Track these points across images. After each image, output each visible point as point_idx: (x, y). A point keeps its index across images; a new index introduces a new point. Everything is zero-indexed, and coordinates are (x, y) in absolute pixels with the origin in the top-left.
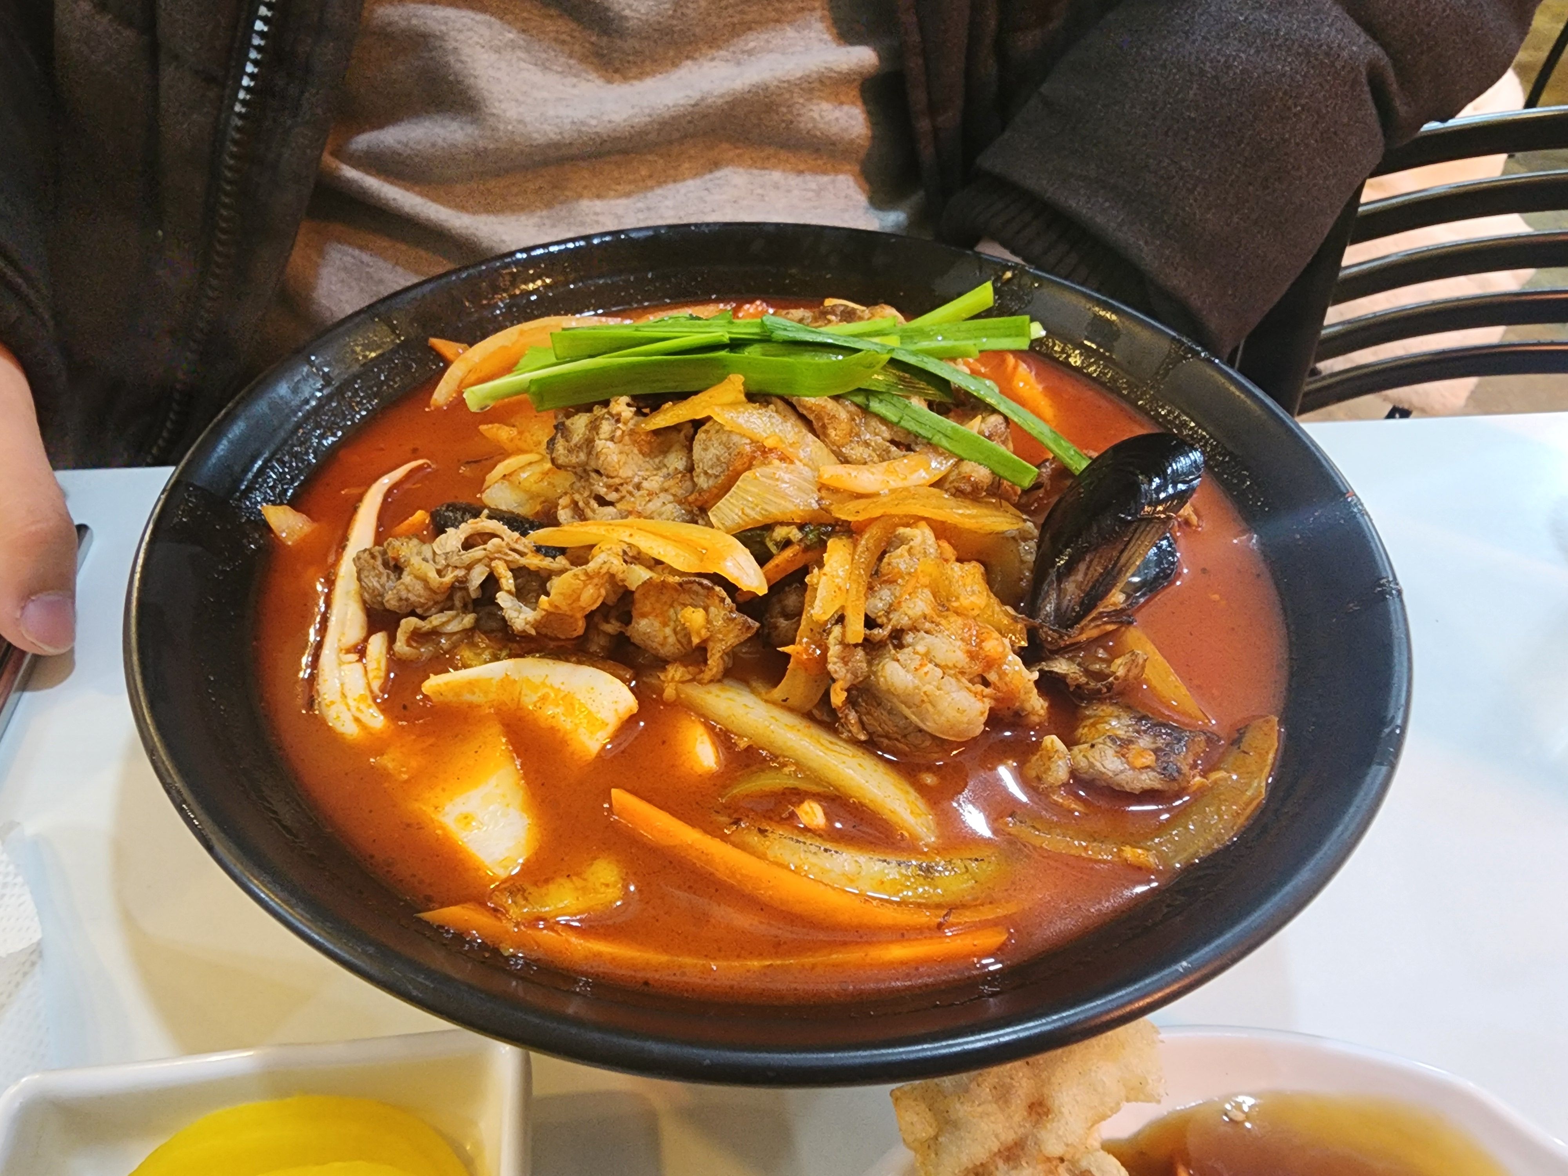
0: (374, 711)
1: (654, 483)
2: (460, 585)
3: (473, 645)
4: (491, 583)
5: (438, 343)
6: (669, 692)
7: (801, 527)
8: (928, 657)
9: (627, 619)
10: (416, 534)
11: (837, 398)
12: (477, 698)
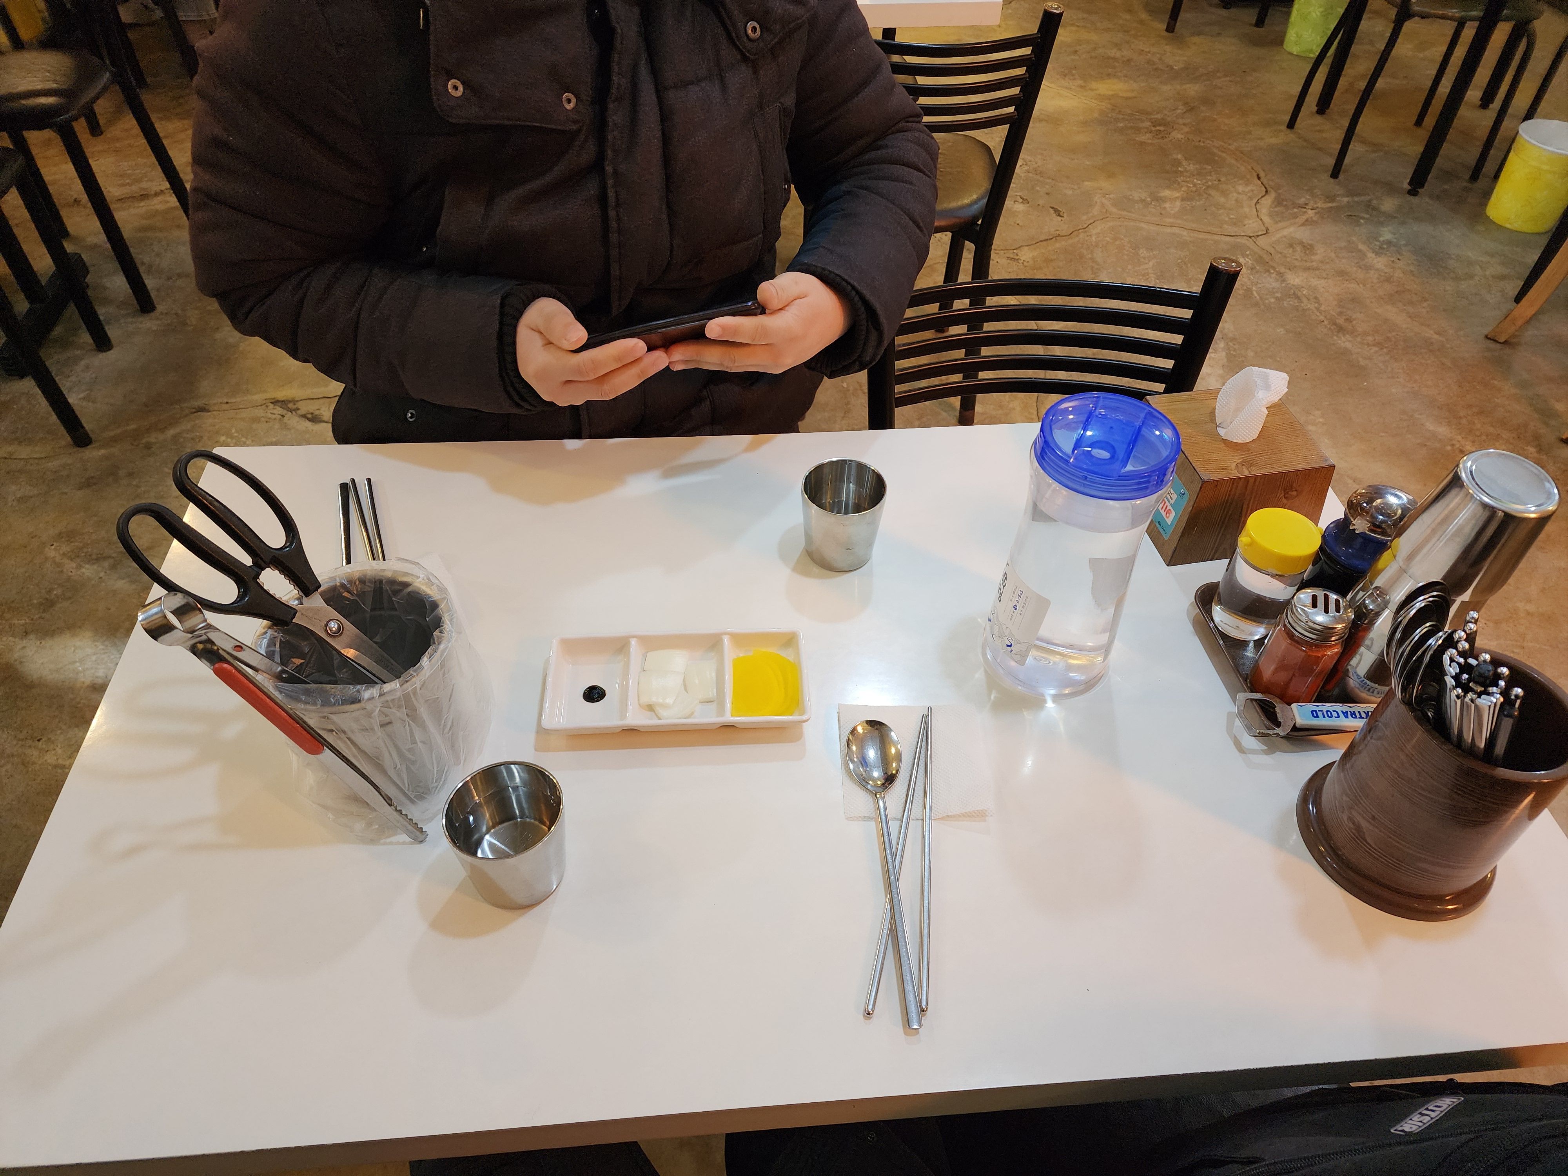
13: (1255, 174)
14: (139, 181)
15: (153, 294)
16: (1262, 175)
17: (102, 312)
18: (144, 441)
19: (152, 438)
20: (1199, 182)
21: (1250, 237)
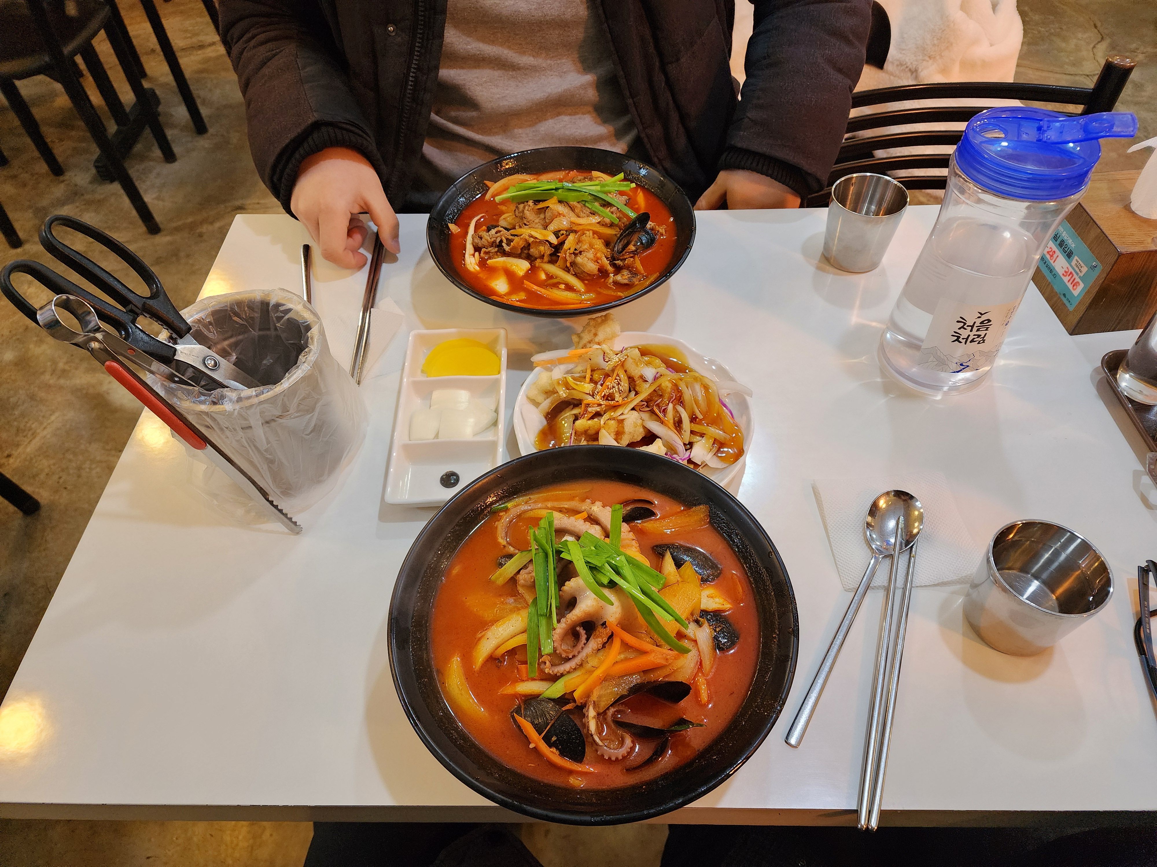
0: (477, 267)
1: (537, 221)
2: (494, 242)
3: (497, 255)
4: (501, 241)
5: (487, 182)
6: (537, 265)
7: (566, 231)
8: (586, 256)
9: (529, 249)
10: (484, 231)
11: (578, 202)
12: (498, 265)
13: (1092, 24)
14: (197, 35)
15: (206, 120)
16: (1099, 24)
17: (170, 133)
18: (198, 231)
19: (205, 228)
20: (1043, 29)
21: (1088, 76)
